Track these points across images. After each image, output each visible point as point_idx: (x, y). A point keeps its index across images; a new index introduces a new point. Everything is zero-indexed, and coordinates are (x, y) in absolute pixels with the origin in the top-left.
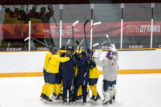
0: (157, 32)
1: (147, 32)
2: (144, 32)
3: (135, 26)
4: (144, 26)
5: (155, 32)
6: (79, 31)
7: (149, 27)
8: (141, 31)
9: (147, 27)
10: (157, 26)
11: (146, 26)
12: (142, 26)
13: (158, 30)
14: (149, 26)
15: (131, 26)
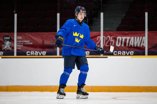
0: (141, 46)
1: (127, 45)
2: (123, 45)
4: (123, 38)
5: (139, 46)
6: (32, 43)
7: (130, 40)
8: (118, 44)
9: (126, 40)
10: (141, 38)
12: (118, 38)
13: (142, 44)
14: (130, 38)
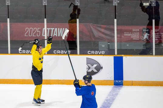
3: (35, 29)
11: (50, 29)
15: (31, 29)
